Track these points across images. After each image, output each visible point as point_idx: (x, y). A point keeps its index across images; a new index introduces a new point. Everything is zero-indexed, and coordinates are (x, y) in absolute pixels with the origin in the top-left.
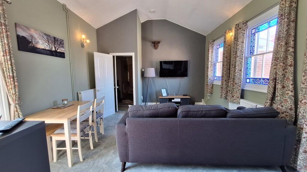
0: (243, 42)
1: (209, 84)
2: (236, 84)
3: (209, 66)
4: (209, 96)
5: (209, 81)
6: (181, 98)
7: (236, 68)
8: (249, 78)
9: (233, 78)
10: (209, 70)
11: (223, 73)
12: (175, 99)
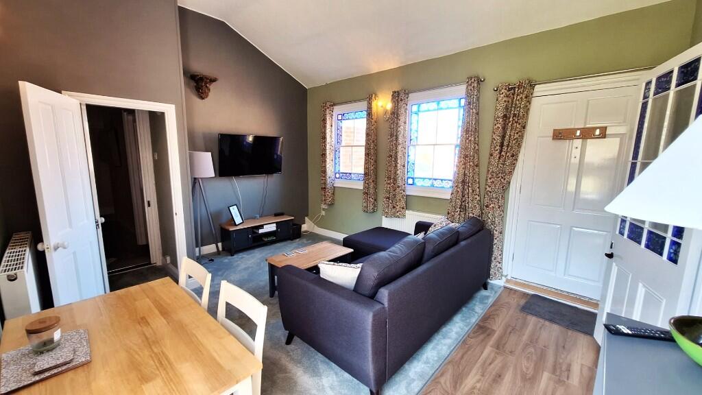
0: (405, 123)
1: (328, 186)
2: (399, 187)
3: (328, 152)
4: (324, 209)
5: (328, 181)
6: (277, 223)
7: (398, 161)
8: (412, 178)
9: (394, 178)
10: (328, 160)
11: (366, 168)
12: (265, 226)
